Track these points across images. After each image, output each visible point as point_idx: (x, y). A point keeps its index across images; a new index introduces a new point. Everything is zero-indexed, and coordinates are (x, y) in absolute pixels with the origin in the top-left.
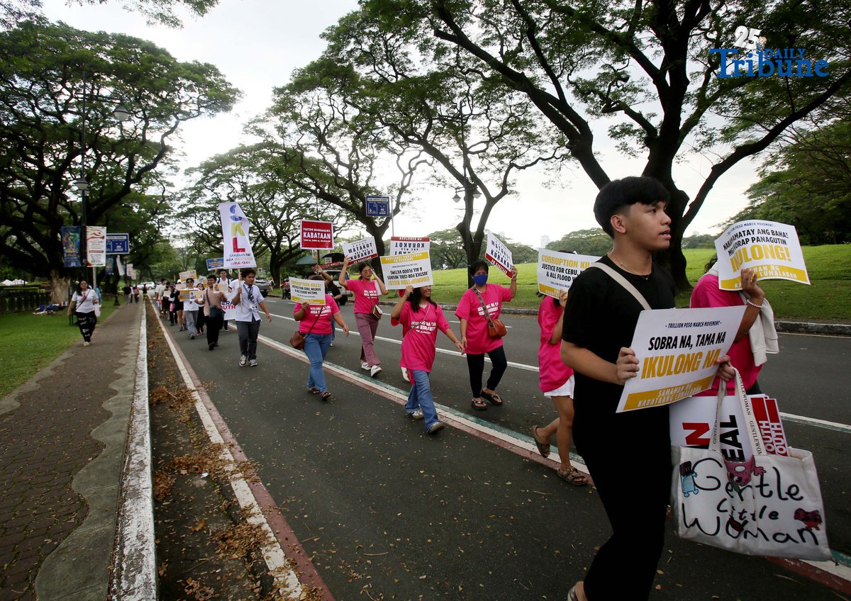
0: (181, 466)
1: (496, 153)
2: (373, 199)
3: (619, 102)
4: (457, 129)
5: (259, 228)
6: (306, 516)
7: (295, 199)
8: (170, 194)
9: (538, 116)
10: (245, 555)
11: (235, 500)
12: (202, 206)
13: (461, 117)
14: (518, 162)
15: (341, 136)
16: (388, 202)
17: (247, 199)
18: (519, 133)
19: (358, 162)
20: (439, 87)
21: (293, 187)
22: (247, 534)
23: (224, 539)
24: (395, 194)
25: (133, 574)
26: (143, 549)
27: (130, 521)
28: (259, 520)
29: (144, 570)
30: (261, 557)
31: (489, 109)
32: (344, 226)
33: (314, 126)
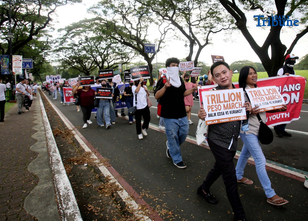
0: (74, 162)
1: (203, 26)
2: (148, 45)
3: (258, 5)
4: (186, 14)
5: (94, 57)
6: (134, 179)
7: (110, 44)
8: (50, 41)
9: (222, 10)
10: (111, 195)
11: (102, 174)
12: (66, 46)
13: (188, 9)
14: (213, 30)
15: (133, 16)
16: (155, 47)
17: (88, 44)
18: (214, 17)
19: (140, 28)
21: (110, 39)
22: (110, 187)
23: (100, 189)
24: (158, 43)
25: (67, 202)
26: (68, 193)
27: (59, 183)
28: (114, 181)
29: (71, 200)
30: (118, 195)
31: (200, 6)
32: (133, 57)
33: (121, 11)
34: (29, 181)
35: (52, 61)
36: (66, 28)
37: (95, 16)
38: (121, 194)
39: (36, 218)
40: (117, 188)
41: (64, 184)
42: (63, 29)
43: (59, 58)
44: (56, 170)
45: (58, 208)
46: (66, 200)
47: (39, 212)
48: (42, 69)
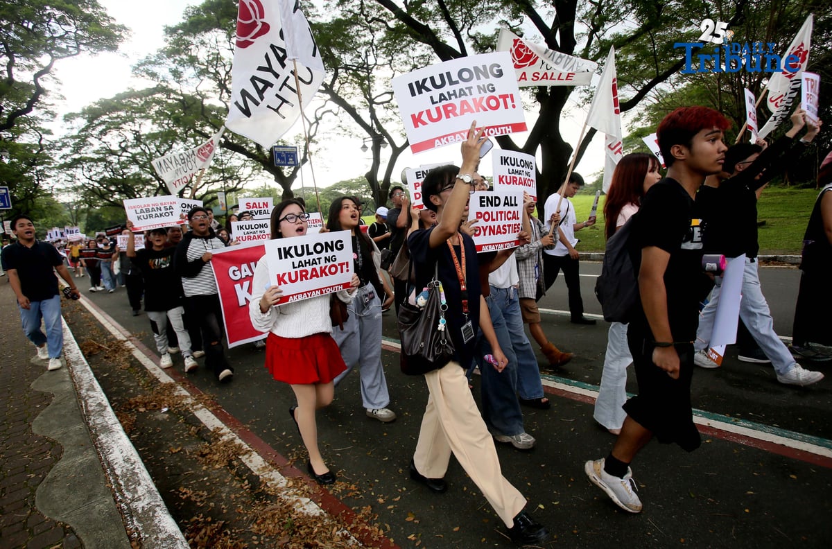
0: (138, 406)
2: (281, 149)
4: (362, 79)
6: (273, 430)
8: (48, 143)
10: (227, 464)
12: (89, 156)
13: (365, 66)
16: (296, 152)
17: (142, 149)
20: (344, 35)
21: (194, 136)
22: (224, 449)
23: (203, 456)
24: (303, 143)
25: (133, 486)
26: (134, 469)
27: (111, 450)
28: (231, 437)
29: (143, 483)
30: (243, 464)
31: (392, 59)
32: (250, 176)
33: (214, 71)
34: (41, 453)
35: (59, 190)
36: (83, 113)
37: (153, 84)
38: (248, 460)
39: (66, 525)
40: (238, 451)
41: (122, 453)
42: (78, 115)
43: (75, 183)
44: (99, 426)
45: (115, 500)
46: (130, 484)
47: (73, 514)
48: (35, 211)
